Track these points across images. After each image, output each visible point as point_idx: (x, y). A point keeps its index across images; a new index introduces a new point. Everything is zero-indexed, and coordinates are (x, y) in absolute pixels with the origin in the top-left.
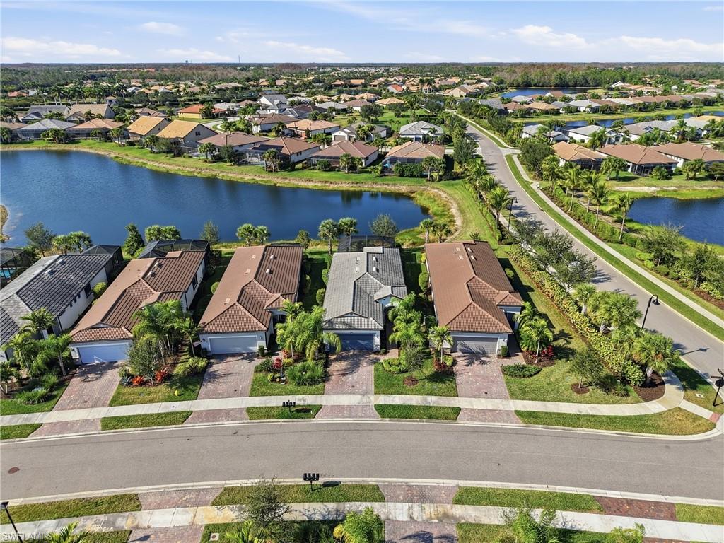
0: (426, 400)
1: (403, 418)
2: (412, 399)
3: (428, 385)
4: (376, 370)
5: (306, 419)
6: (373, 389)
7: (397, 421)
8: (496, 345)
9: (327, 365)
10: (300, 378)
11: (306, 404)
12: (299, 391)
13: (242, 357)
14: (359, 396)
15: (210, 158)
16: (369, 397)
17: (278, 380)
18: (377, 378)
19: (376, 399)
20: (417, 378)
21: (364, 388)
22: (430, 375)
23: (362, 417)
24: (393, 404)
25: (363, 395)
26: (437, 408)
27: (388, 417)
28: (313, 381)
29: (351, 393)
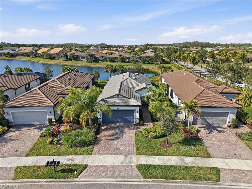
0: (183, 161)
1: (165, 178)
2: (170, 160)
3: (182, 148)
4: (137, 136)
5: (69, 179)
6: (135, 151)
7: (160, 182)
8: (227, 119)
9: (98, 132)
10: (73, 141)
11: (73, 163)
12: (70, 152)
13: (35, 127)
14: (122, 157)
15: (65, 59)
16: (131, 158)
17: (55, 143)
18: (138, 142)
19: (138, 160)
20: (171, 142)
21: (127, 150)
22: (182, 140)
23: (124, 177)
24: (154, 164)
25: (126, 156)
26: (197, 169)
27: (151, 178)
28: (84, 144)
29: (116, 154)
